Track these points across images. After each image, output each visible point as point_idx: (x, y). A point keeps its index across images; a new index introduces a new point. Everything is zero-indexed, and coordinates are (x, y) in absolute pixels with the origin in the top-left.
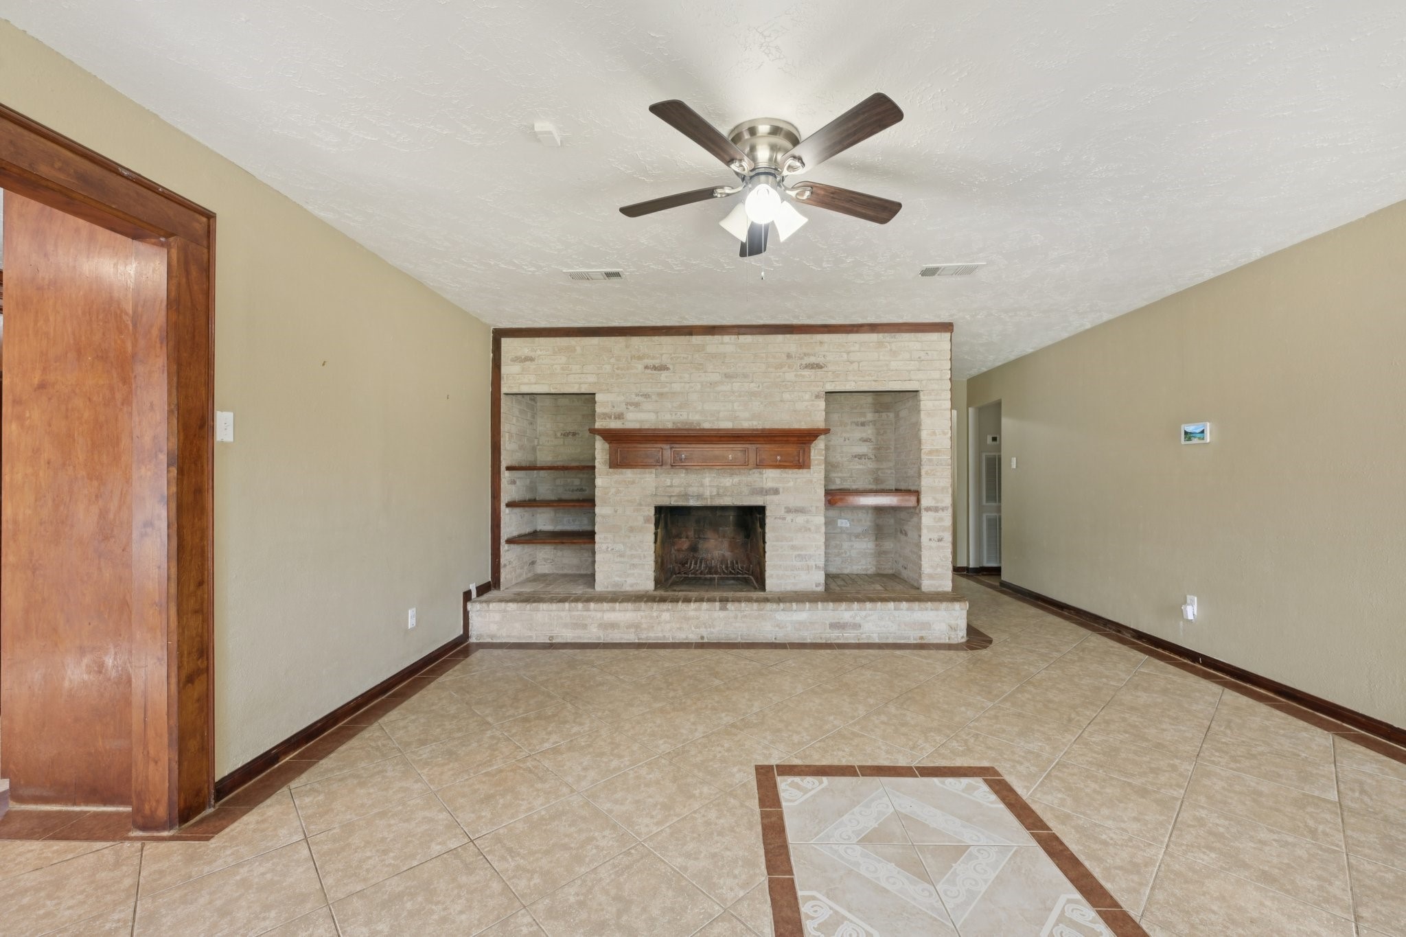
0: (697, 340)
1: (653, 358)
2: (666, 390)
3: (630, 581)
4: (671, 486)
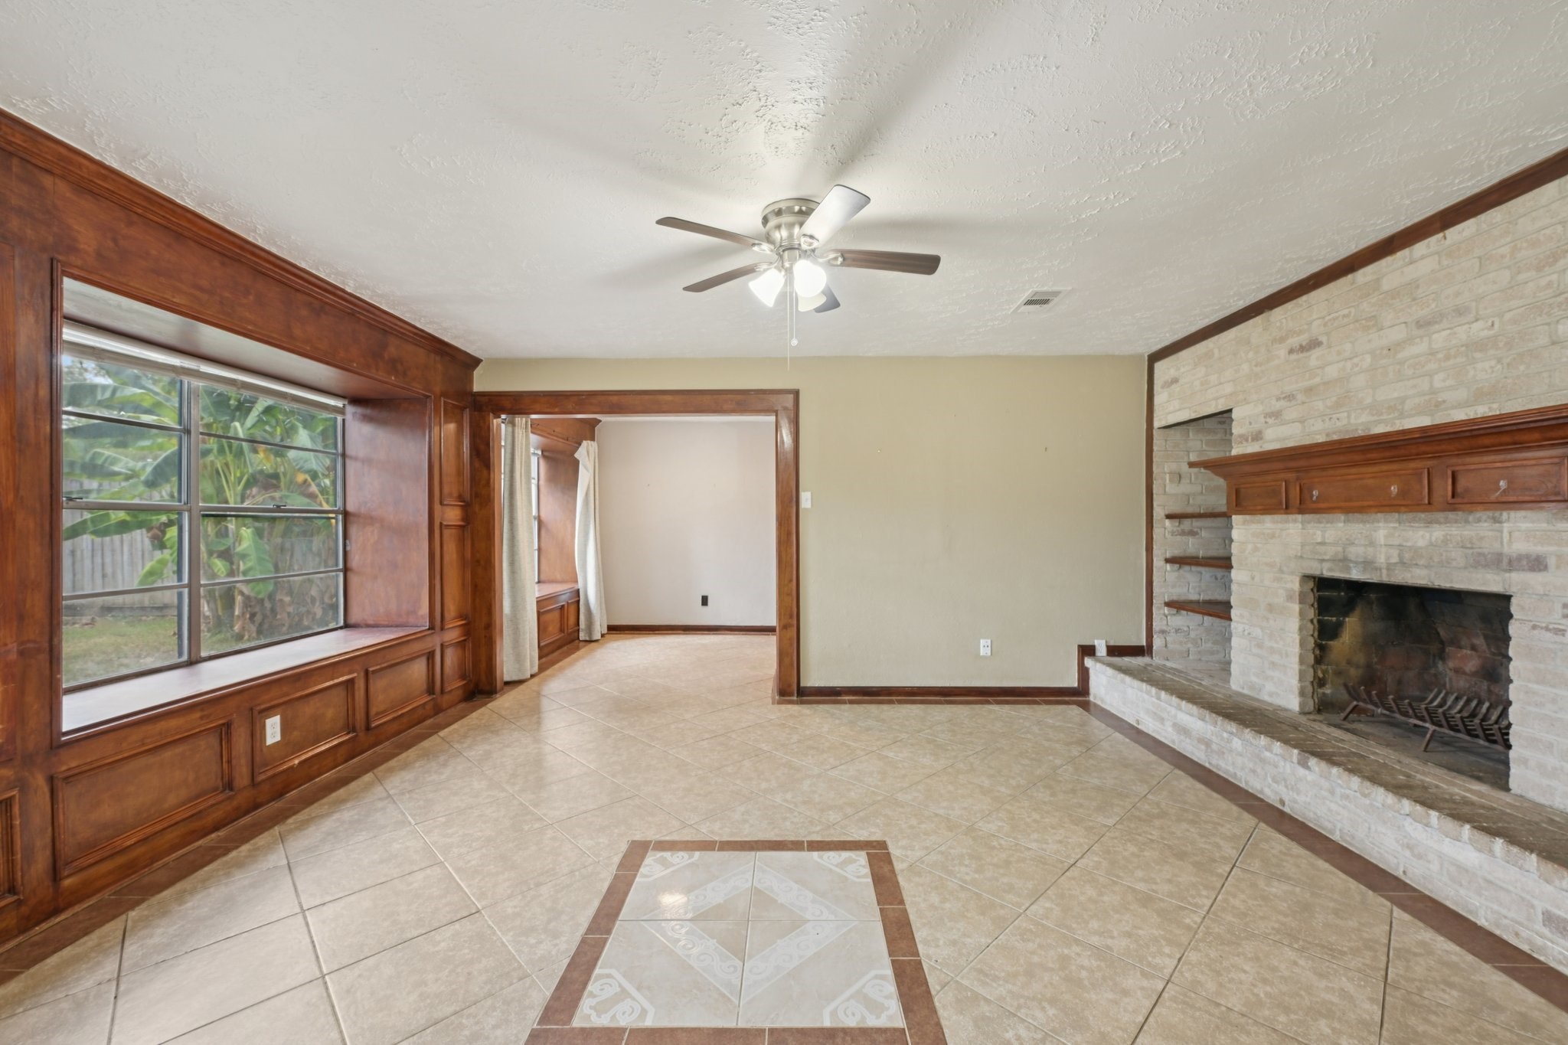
1: (1300, 332)
2: (1317, 380)
3: (1269, 687)
4: (1322, 544)
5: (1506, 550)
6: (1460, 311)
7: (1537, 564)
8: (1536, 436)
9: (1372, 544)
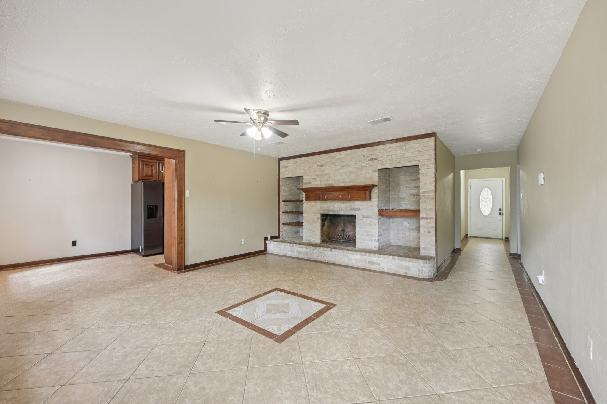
0: (333, 154)
1: (320, 162)
2: (323, 173)
3: (313, 239)
4: (325, 207)
5: (355, 207)
6: (348, 166)
7: (359, 209)
8: (362, 189)
9: (334, 207)
